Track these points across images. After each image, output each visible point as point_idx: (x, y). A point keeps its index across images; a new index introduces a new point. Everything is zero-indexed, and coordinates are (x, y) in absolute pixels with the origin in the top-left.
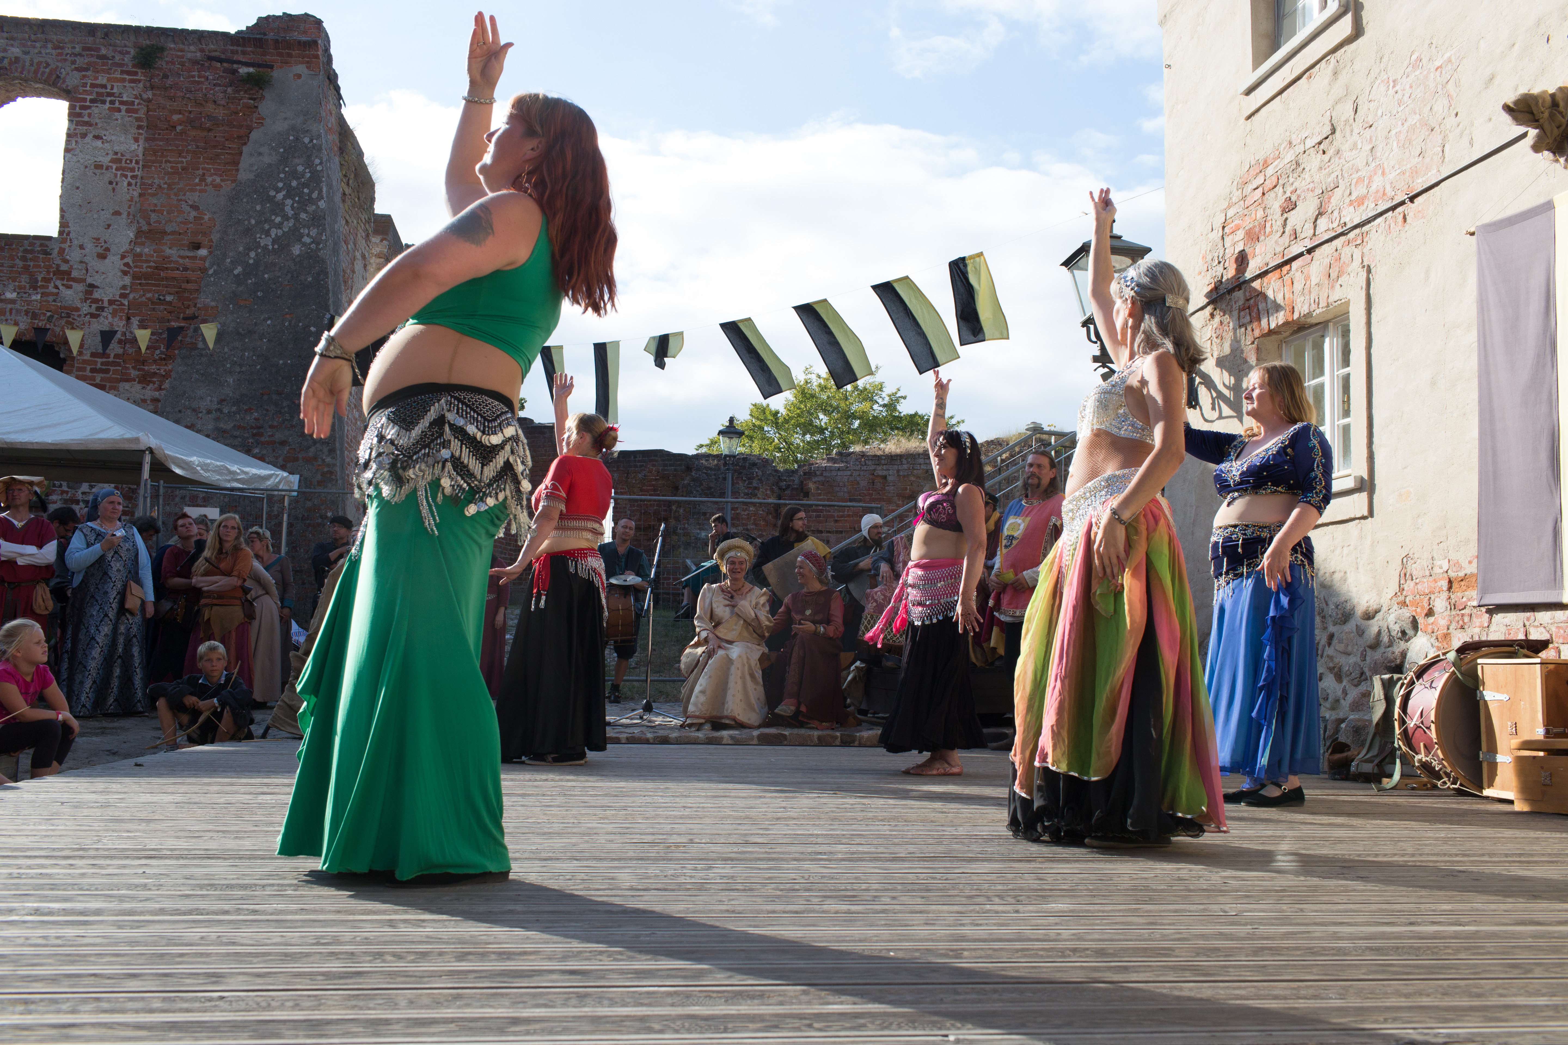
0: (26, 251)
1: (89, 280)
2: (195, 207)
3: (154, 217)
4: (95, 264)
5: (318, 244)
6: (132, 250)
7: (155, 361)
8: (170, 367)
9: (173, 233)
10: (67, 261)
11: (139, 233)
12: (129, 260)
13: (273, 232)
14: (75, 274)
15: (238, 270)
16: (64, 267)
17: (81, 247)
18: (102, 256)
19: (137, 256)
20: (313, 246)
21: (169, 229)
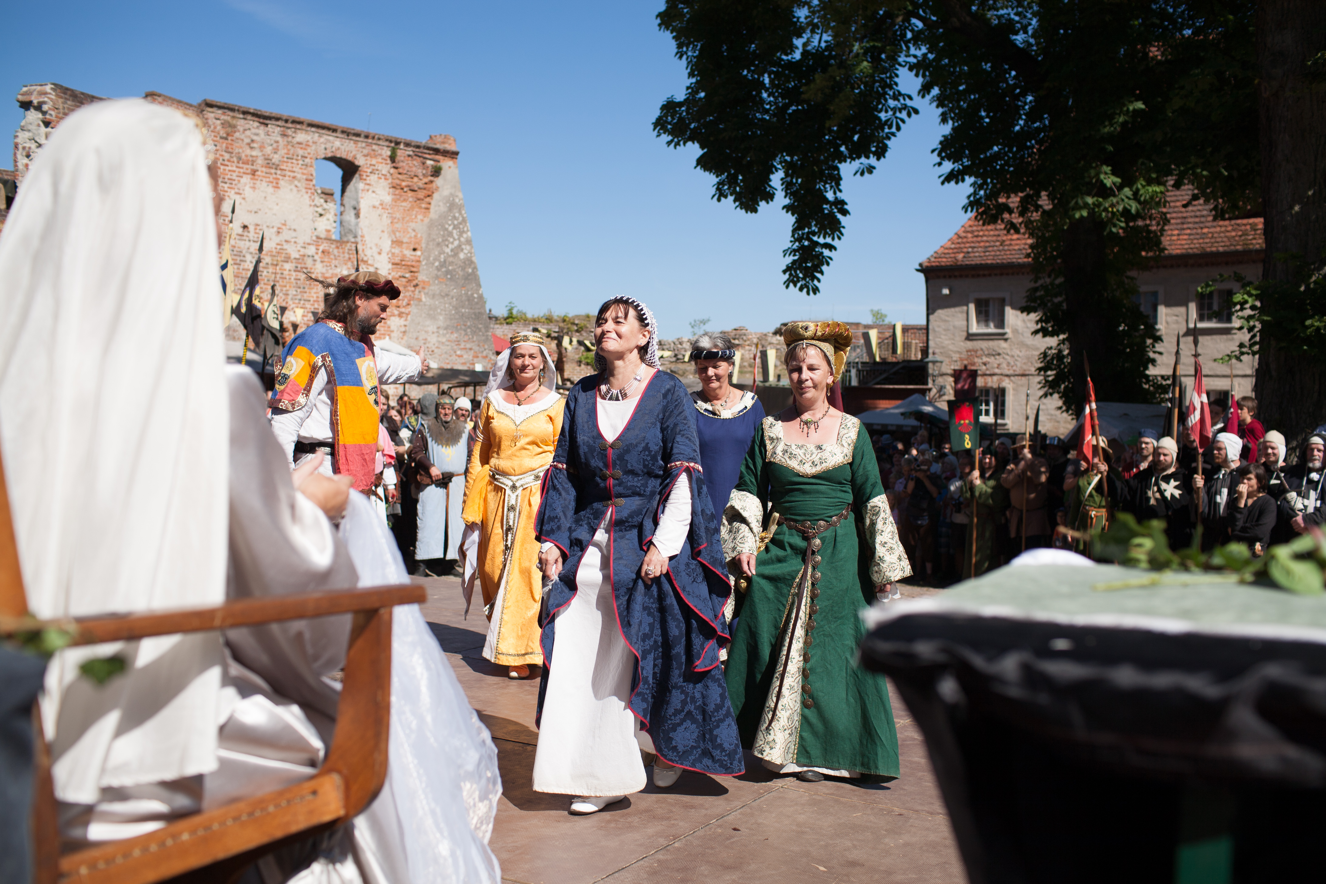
0: (349, 250)
1: (376, 266)
2: (414, 230)
3: (398, 234)
4: (377, 257)
5: (471, 253)
6: (390, 251)
7: (404, 307)
8: (410, 310)
9: (407, 243)
10: (366, 255)
11: (393, 242)
12: (390, 255)
13: (450, 246)
14: (370, 262)
15: (437, 264)
16: (365, 259)
17: (371, 248)
18: (380, 253)
19: (393, 254)
20: (469, 255)
21: (405, 240)
